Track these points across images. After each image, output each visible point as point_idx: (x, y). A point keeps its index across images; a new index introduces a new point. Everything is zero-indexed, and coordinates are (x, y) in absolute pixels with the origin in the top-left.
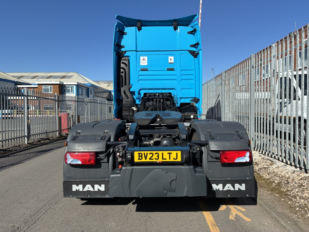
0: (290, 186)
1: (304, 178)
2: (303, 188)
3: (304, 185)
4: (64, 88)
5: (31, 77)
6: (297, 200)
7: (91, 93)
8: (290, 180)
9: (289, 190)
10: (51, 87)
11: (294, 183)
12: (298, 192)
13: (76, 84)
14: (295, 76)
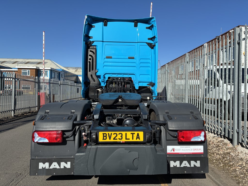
0: (210, 147)
1: (220, 141)
2: (219, 148)
3: (220, 146)
4: (40, 72)
5: (11, 63)
6: (214, 155)
7: (62, 76)
8: (211, 143)
9: (210, 149)
10: (29, 71)
11: (213, 145)
12: (215, 150)
13: (50, 69)
14: (218, 70)
